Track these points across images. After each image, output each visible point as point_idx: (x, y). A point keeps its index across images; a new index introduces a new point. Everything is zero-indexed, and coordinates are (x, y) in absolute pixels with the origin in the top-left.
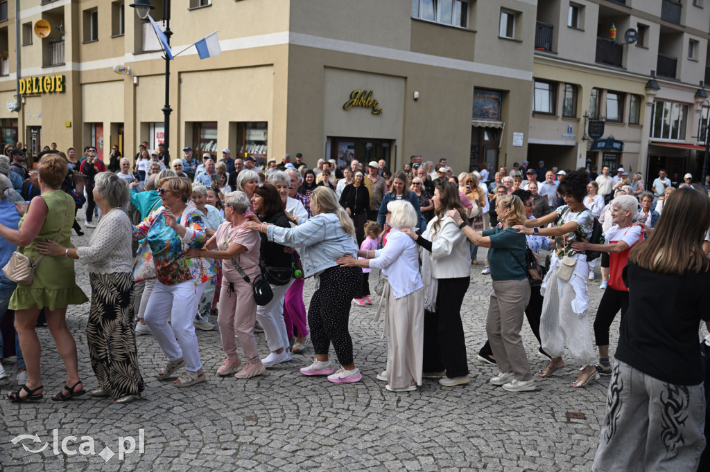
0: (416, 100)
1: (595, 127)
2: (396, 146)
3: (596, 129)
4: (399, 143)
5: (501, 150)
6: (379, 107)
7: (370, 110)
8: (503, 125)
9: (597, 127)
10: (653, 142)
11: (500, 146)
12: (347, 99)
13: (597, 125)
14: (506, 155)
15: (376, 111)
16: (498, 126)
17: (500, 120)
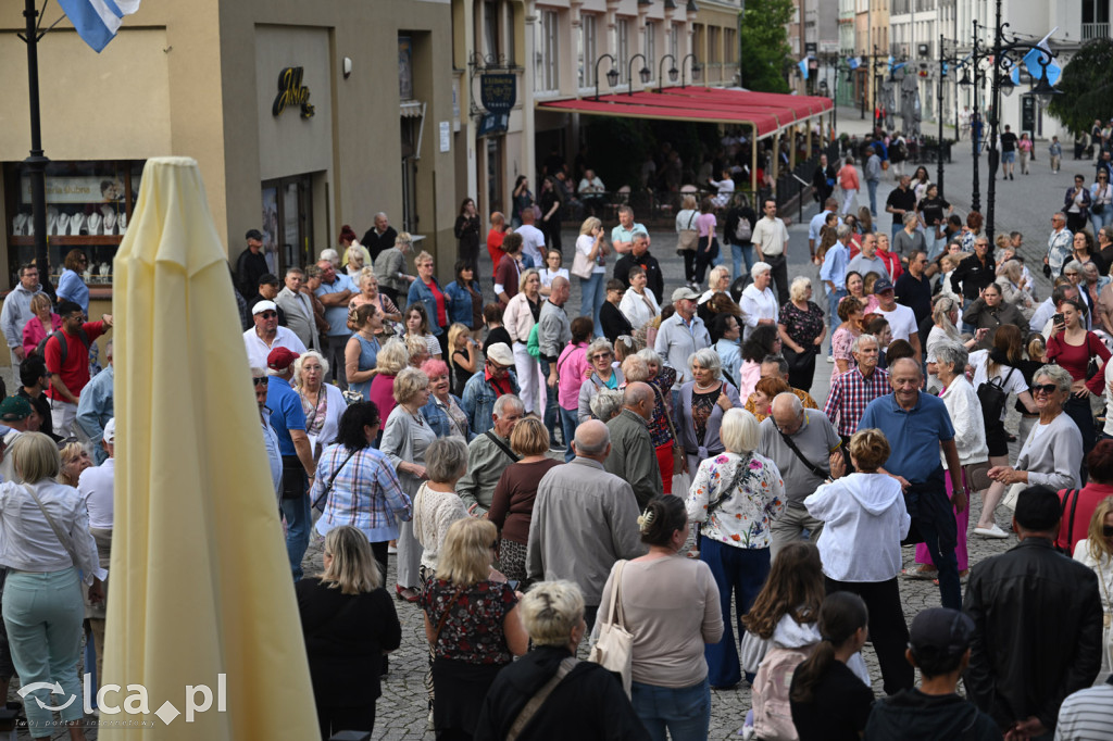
0: (346, 76)
1: (495, 86)
2: (327, 185)
3: (498, 92)
4: (330, 178)
5: (418, 165)
6: (311, 102)
7: (298, 112)
8: (421, 107)
9: (501, 86)
10: (541, 104)
11: (418, 156)
12: (275, 93)
13: (501, 81)
14: (434, 173)
15: (306, 112)
16: (418, 112)
17: (412, 98)
